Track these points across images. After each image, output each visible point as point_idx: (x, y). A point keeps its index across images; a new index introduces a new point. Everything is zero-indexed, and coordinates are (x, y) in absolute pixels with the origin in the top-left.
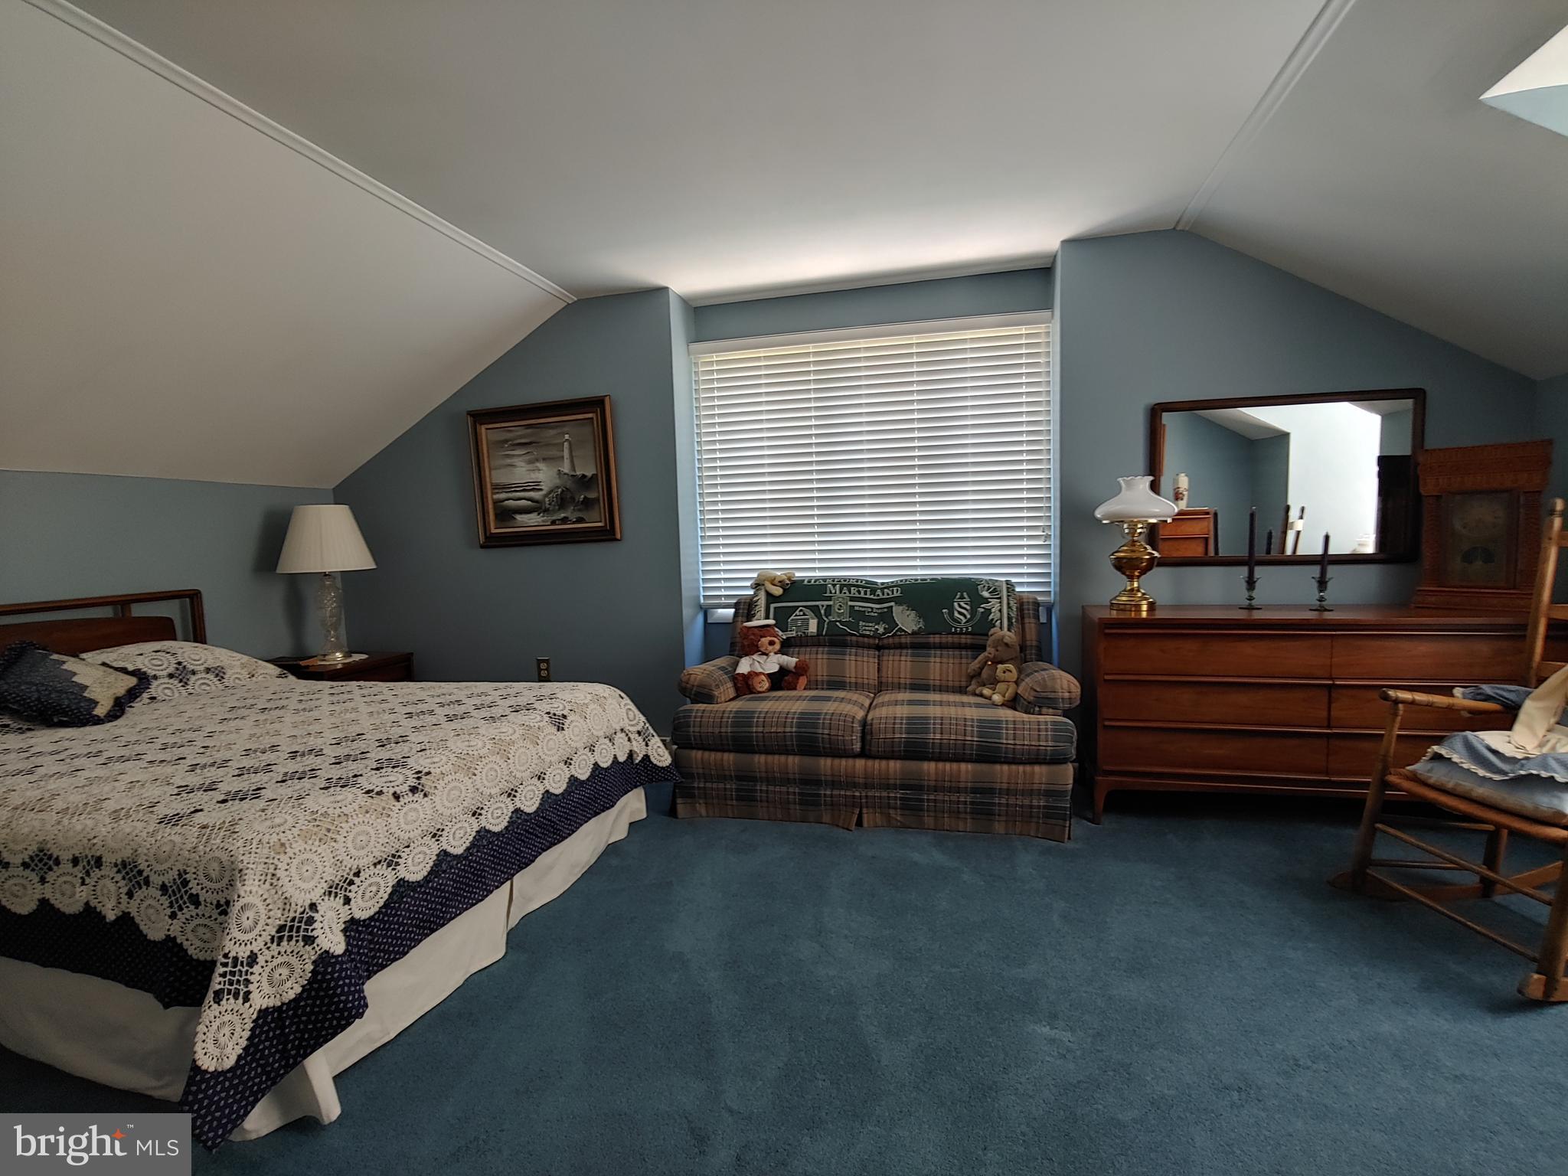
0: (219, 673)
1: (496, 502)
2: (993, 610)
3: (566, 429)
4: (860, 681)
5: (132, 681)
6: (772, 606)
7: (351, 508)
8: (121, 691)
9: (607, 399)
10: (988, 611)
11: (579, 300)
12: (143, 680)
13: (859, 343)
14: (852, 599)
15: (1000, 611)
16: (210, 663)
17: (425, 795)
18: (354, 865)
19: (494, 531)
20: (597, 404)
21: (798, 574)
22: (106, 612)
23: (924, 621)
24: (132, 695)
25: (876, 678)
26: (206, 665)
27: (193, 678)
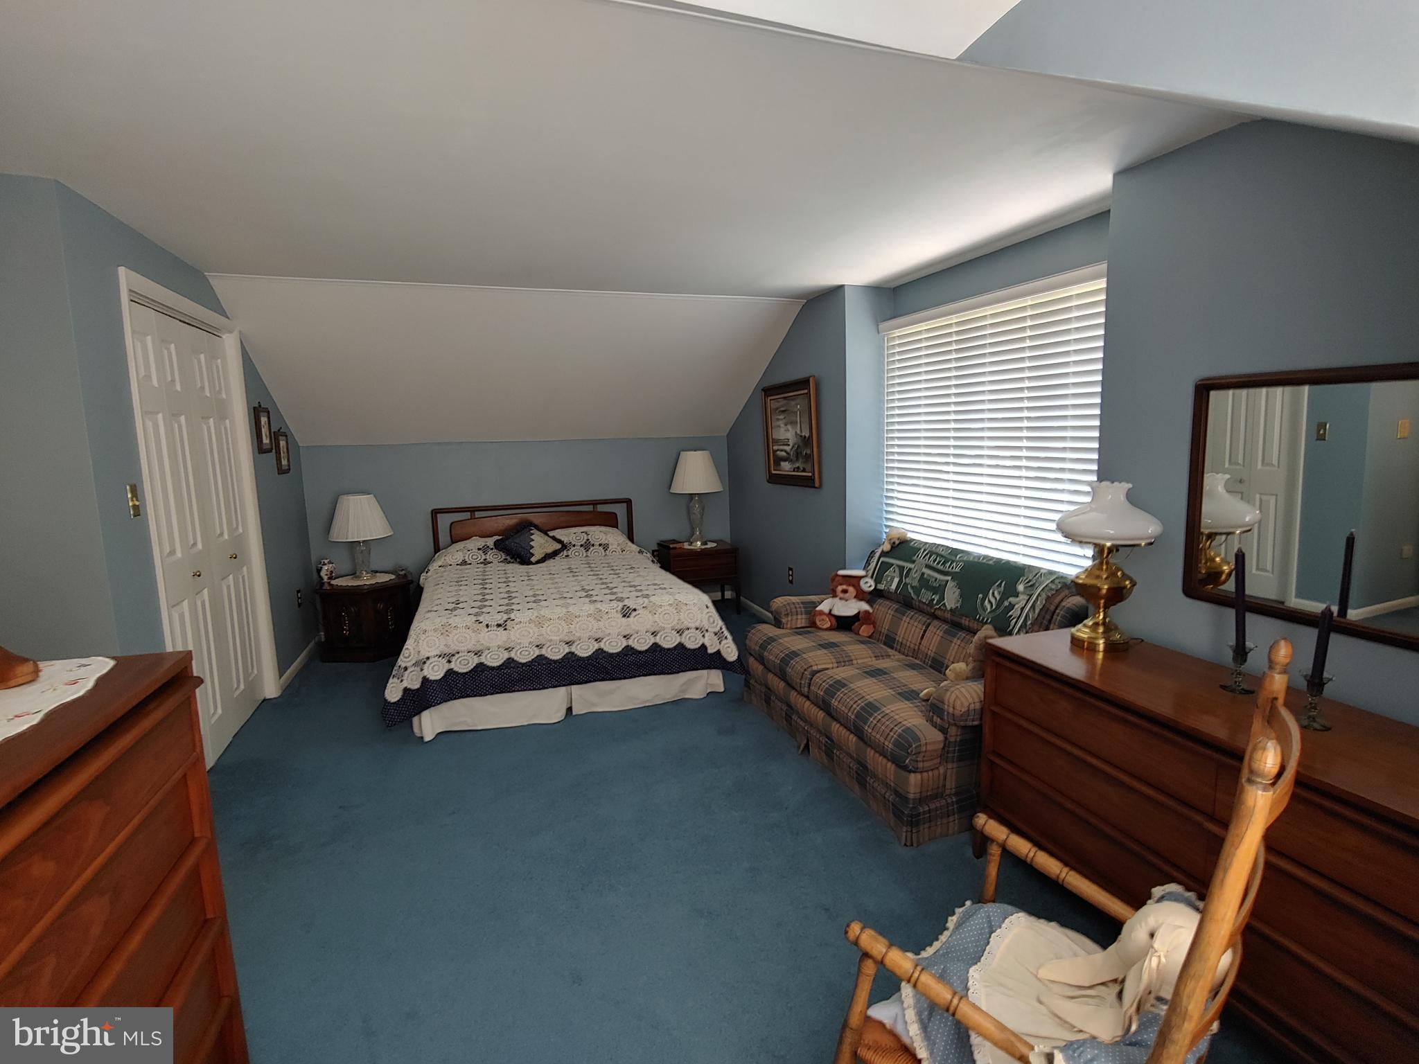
0: (605, 547)
1: (775, 451)
2: (1016, 607)
3: (798, 401)
4: (904, 642)
5: (559, 546)
6: (882, 559)
7: (711, 453)
8: (550, 550)
9: (811, 379)
10: (1012, 606)
11: (808, 301)
12: (564, 547)
13: (985, 311)
14: (928, 566)
15: (1022, 609)
16: (603, 542)
17: (505, 629)
18: (457, 649)
19: (774, 472)
20: (804, 383)
21: (911, 536)
22: (590, 508)
23: (962, 602)
24: (554, 554)
25: (918, 644)
26: (600, 542)
27: (592, 548)
